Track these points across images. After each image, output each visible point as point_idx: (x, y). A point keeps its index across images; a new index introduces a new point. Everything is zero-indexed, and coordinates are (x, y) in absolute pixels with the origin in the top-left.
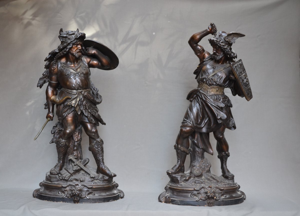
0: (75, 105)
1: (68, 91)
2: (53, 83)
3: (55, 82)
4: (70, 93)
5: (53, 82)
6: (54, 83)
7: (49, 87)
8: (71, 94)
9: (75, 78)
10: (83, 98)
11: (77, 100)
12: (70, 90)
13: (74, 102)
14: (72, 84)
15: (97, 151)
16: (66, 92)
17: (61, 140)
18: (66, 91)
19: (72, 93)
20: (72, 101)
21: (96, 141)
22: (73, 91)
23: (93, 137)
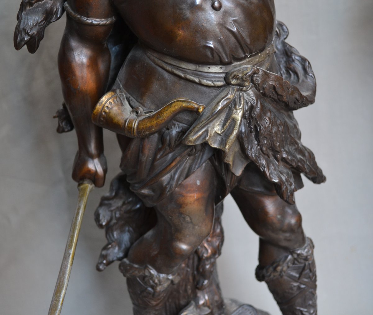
0: (223, 142)
1: (178, 68)
2: (92, 25)
3: (102, 22)
4: (194, 82)
5: (96, 21)
6: (98, 25)
7: (74, 43)
8: (200, 84)
9: (216, 4)
10: (259, 105)
11: (234, 116)
12: (192, 67)
13: (217, 128)
14: (204, 33)
15: (295, 289)
16: (166, 75)
17: (153, 272)
18: (169, 68)
19: (205, 82)
20: (211, 125)
21: (295, 256)
22: (205, 69)
23: (284, 244)
